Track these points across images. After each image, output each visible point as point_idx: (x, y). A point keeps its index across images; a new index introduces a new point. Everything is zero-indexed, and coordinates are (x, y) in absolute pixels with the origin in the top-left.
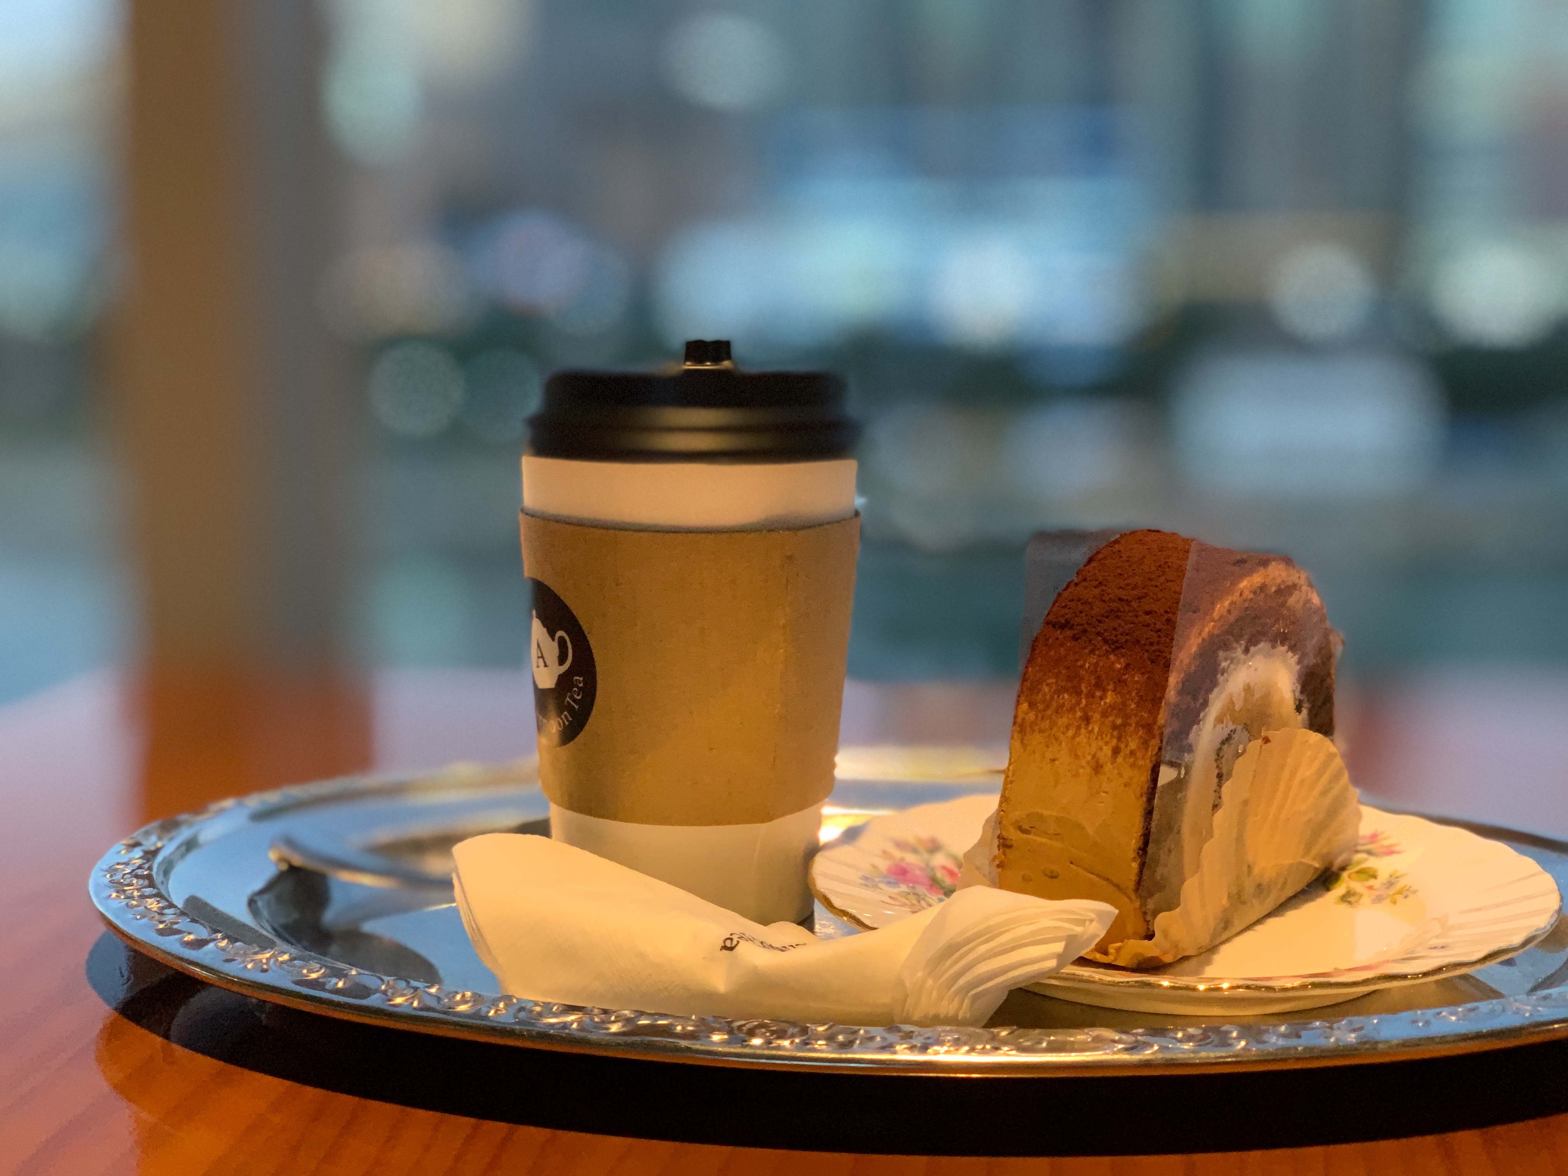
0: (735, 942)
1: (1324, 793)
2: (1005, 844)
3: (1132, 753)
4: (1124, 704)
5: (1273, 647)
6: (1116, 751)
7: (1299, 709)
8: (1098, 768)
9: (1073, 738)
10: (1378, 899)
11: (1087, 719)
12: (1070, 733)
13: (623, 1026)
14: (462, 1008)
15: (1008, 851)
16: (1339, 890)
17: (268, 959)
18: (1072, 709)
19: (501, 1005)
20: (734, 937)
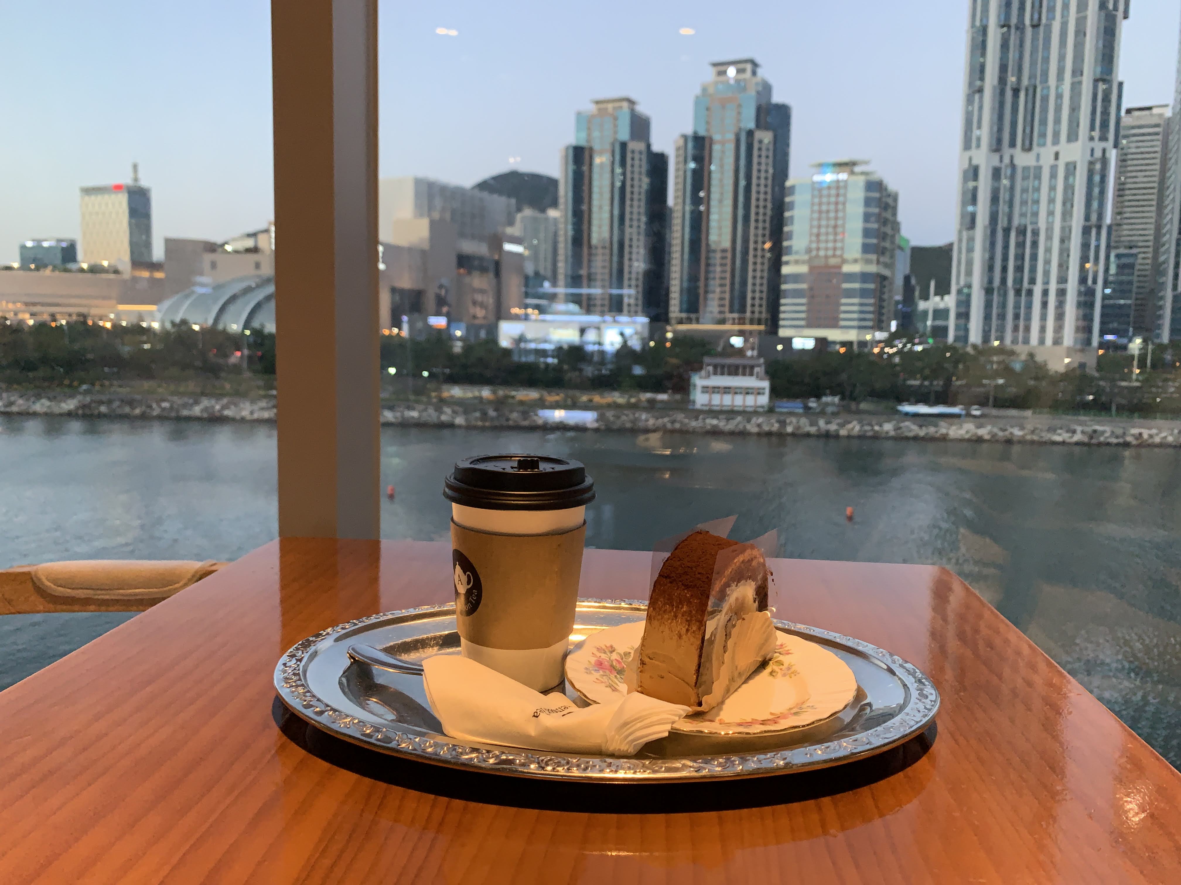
0: (538, 714)
1: (764, 633)
2: (643, 663)
3: (694, 632)
4: (691, 611)
5: (746, 581)
6: (687, 630)
7: (755, 602)
8: (680, 637)
9: (671, 623)
10: (784, 675)
11: (676, 616)
12: (669, 621)
13: (495, 760)
14: (430, 750)
15: (644, 666)
16: (768, 669)
17: (349, 722)
18: (670, 612)
19: (445, 749)
20: (538, 711)
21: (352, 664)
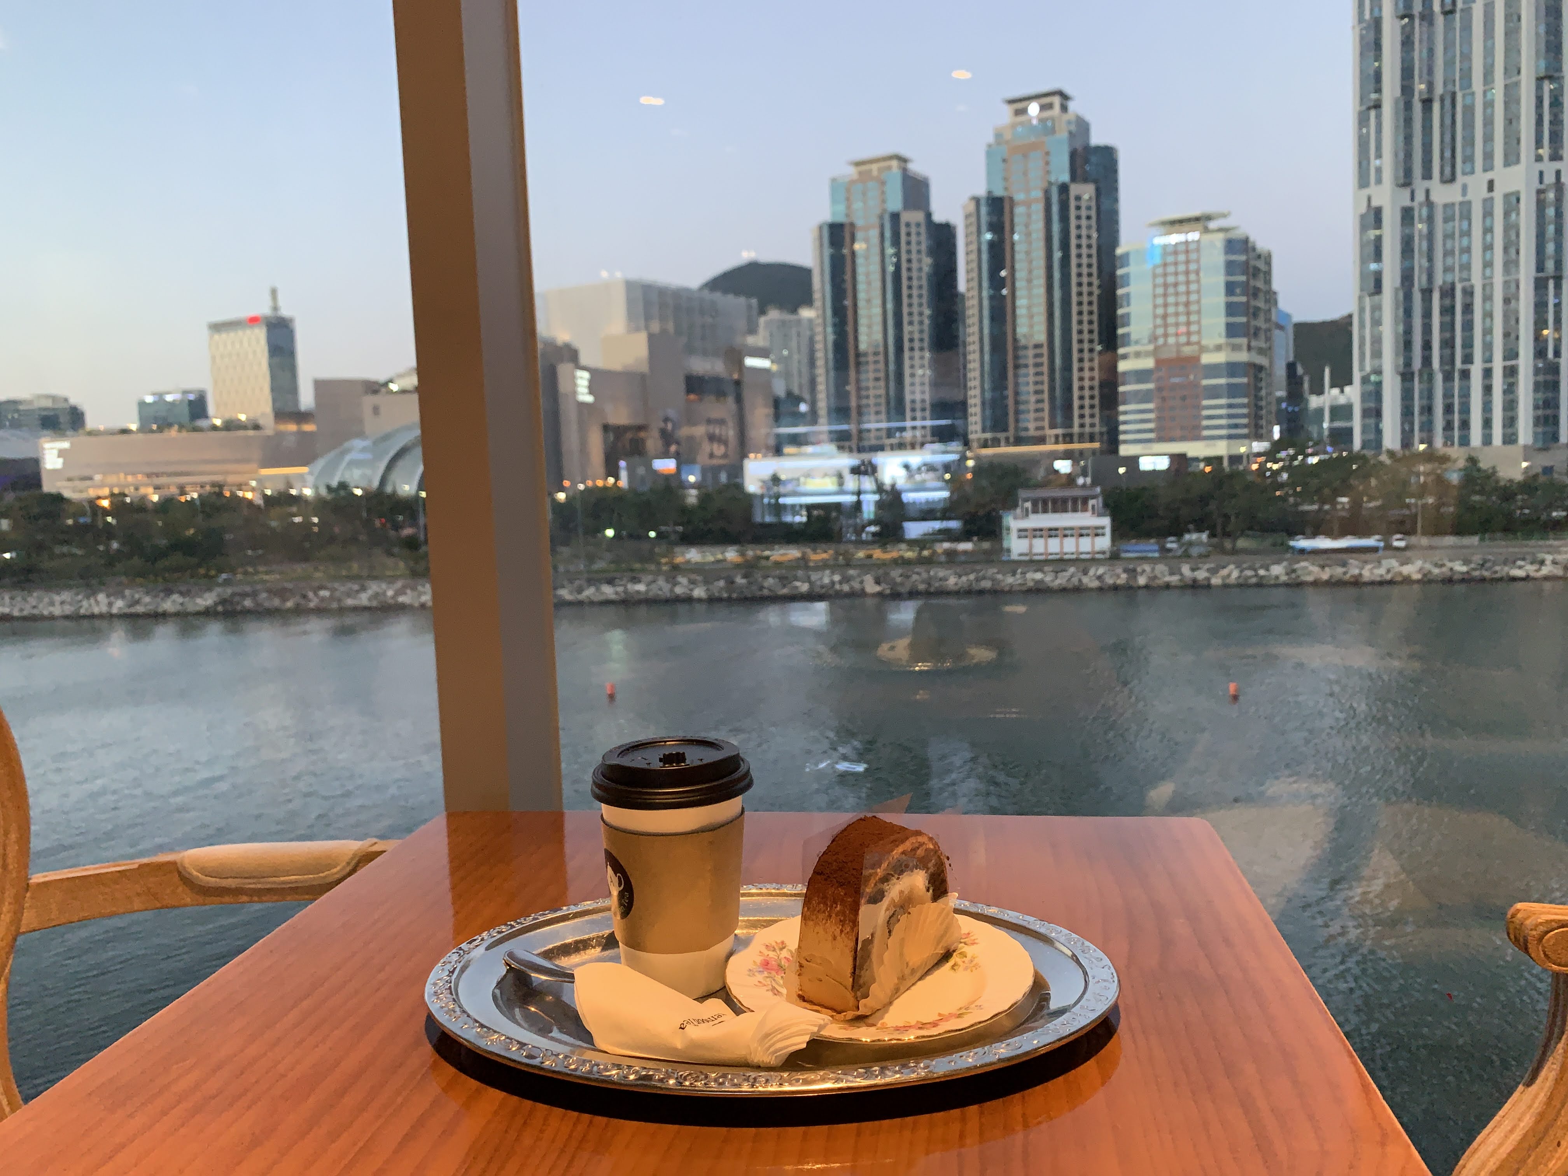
0: (685, 1026)
1: (941, 924)
3: (848, 933)
4: (844, 911)
5: (913, 871)
6: (842, 931)
7: (928, 890)
8: (835, 938)
10: (966, 969)
11: (830, 916)
12: (824, 922)
13: (636, 1076)
14: (573, 1067)
15: (801, 968)
16: (951, 962)
17: (497, 1038)
18: (824, 912)
20: (686, 1022)
21: (508, 971)
